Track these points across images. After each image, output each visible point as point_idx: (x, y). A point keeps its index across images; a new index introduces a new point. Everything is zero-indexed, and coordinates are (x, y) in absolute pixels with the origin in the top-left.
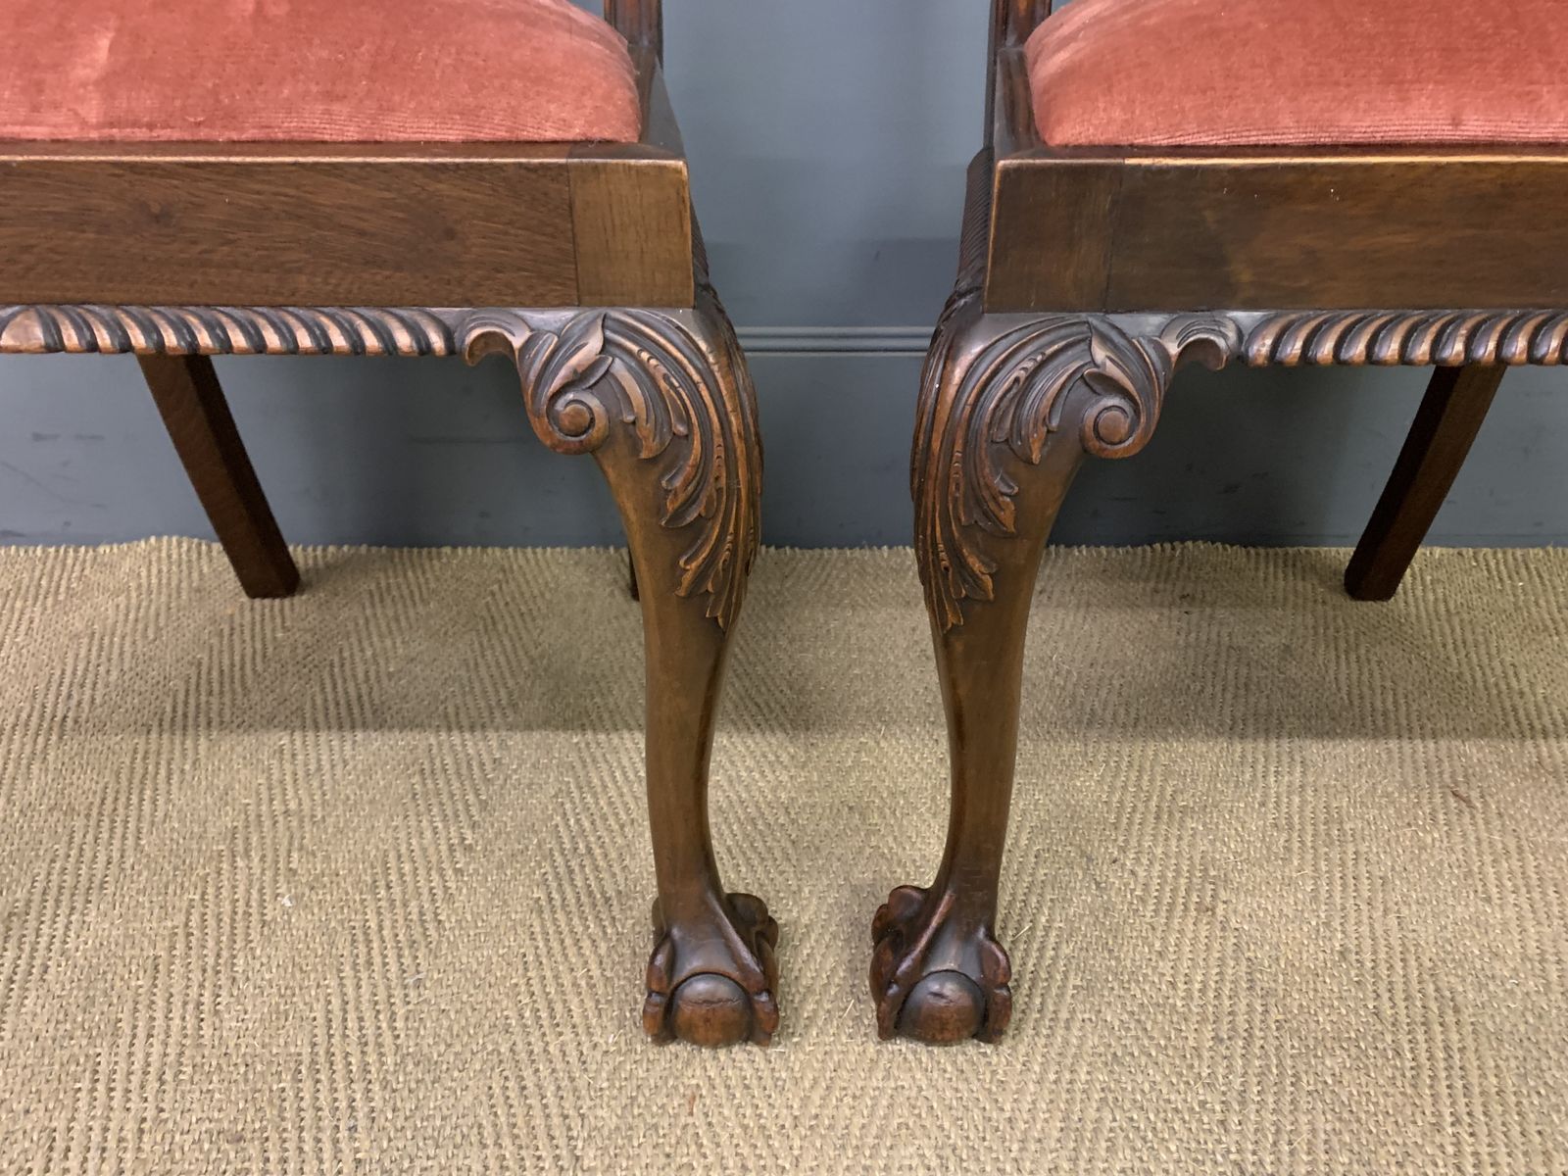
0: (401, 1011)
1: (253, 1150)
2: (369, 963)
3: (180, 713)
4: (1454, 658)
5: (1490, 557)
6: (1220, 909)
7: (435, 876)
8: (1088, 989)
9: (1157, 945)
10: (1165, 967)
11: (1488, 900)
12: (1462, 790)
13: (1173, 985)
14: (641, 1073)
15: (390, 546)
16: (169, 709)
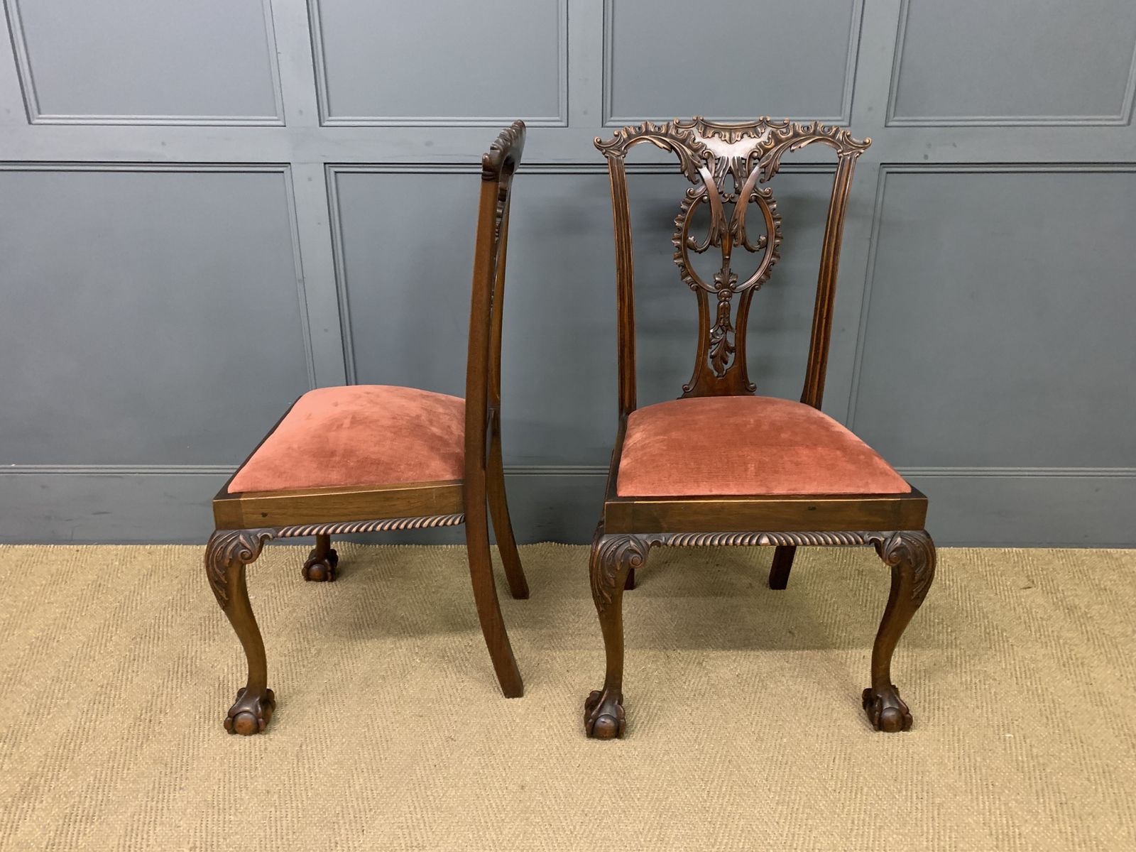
0: (459, 688)
1: (426, 718)
2: (447, 677)
3: (364, 605)
4: (809, 588)
5: (838, 550)
6: (704, 664)
7: (461, 654)
8: (659, 683)
9: (683, 673)
10: (684, 678)
11: (787, 662)
12: (793, 631)
13: (685, 683)
14: (530, 702)
15: (423, 545)
16: (360, 604)
